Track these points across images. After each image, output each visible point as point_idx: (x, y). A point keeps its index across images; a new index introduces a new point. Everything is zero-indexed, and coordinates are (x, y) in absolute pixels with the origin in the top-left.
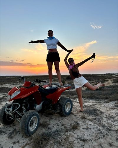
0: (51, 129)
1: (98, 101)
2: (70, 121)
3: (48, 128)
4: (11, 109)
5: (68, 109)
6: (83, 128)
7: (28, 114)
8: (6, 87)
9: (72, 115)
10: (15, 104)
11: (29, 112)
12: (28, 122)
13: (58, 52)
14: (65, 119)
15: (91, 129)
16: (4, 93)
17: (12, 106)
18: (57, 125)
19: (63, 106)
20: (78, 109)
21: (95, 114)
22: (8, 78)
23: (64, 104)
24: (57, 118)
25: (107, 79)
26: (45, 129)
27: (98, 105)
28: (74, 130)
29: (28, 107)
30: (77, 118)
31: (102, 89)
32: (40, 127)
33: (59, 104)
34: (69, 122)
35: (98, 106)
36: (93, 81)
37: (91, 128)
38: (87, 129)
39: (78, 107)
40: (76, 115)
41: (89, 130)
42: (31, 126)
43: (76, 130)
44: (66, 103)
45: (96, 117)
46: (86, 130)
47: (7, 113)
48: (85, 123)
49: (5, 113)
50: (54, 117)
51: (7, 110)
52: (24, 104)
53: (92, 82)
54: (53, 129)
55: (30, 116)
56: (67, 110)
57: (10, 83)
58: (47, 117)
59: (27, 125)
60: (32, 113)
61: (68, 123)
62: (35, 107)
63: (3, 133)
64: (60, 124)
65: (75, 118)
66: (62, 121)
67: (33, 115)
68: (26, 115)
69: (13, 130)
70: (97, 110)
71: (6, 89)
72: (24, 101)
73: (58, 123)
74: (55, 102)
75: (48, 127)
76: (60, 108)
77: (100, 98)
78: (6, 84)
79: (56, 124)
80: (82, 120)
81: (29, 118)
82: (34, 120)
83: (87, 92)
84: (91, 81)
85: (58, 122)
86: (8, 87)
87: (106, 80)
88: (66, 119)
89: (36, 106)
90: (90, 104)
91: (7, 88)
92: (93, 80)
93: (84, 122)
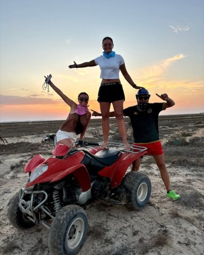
0: (112, 243)
1: (195, 172)
2: (147, 222)
3: (106, 241)
4: (30, 203)
5: (143, 196)
6: (179, 243)
7: (63, 215)
8: (26, 141)
9: (151, 208)
10: (38, 192)
11: (65, 211)
12: (66, 233)
13: (120, 82)
14: (138, 218)
15: (195, 244)
16: (23, 152)
17: (32, 196)
18: (124, 234)
19: (133, 192)
20: (159, 192)
21: (197, 206)
22: (30, 125)
23: (135, 188)
24: (121, 214)
25: (201, 123)
26: (99, 243)
27: (198, 181)
28: (160, 247)
29: (64, 196)
30: (162, 215)
31: (196, 144)
32: (90, 237)
33: (125, 187)
34: (147, 225)
35: (198, 184)
36: (177, 128)
37: (196, 241)
38: (187, 245)
39: (159, 186)
40: (158, 208)
41: (192, 246)
42: (71, 238)
43: (165, 248)
44: (139, 184)
45: (201, 213)
46: (184, 245)
47: (24, 210)
48: (180, 228)
49: (19, 210)
50: (114, 212)
51: (23, 205)
52: (55, 193)
53: (176, 130)
54: (116, 243)
55: (68, 220)
56: (141, 197)
57: (33, 135)
58: (101, 213)
59: (62, 238)
60: (73, 211)
61: (146, 227)
62: (77, 196)
63: (16, 251)
64: (129, 231)
65: (158, 214)
66: (132, 222)
67: (75, 216)
68: (59, 217)
69: (37, 241)
70: (200, 197)
71: (27, 145)
72: (56, 187)
73: (124, 227)
74: (116, 184)
75: (105, 238)
76: (127, 196)
77: (197, 165)
78: (26, 137)
79: (121, 229)
80: (172, 220)
81: (66, 225)
82: (76, 224)
83: (168, 148)
84: (173, 127)
85: (125, 225)
86: (30, 141)
87: (201, 125)
88: (139, 216)
89: (79, 194)
90: (181, 179)
91: (28, 143)
92: (176, 126)
93: (178, 225)
